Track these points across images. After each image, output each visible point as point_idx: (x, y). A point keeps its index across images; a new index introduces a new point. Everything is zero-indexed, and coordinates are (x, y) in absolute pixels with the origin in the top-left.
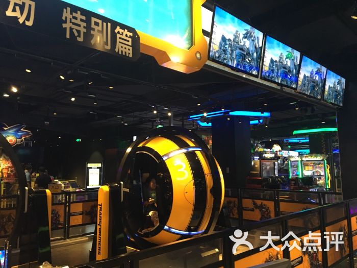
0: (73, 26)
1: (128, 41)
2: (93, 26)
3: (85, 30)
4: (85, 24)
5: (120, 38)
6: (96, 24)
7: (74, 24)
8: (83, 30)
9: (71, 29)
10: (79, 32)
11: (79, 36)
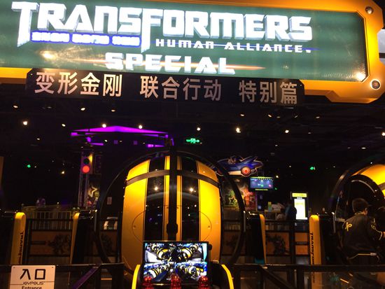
0: (246, 93)
1: (293, 91)
2: (261, 88)
3: (255, 93)
4: (255, 89)
5: (285, 91)
6: (264, 86)
7: (247, 91)
8: (254, 93)
9: (245, 95)
10: (251, 96)
11: (251, 99)
